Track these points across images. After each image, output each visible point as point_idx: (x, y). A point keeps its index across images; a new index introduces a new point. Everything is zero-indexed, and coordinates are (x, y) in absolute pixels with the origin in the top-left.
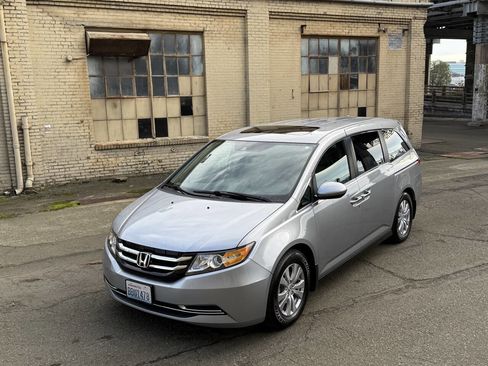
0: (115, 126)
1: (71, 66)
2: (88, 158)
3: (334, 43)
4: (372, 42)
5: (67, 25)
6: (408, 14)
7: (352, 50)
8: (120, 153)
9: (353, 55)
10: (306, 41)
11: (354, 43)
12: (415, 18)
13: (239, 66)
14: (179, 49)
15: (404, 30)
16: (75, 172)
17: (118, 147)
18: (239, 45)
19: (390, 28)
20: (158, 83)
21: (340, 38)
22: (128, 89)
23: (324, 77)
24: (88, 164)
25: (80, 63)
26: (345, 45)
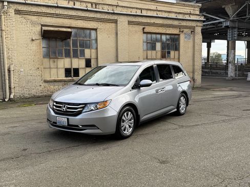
0: (54, 71)
1: (34, 43)
2: (41, 86)
3: (159, 36)
4: (176, 36)
5: (33, 23)
6: (193, 24)
7: (167, 40)
8: (56, 84)
9: (168, 42)
10: (145, 35)
11: (168, 37)
12: (197, 26)
13: (114, 45)
14: (85, 37)
15: (192, 31)
16: (33, 92)
17: (55, 81)
18: (114, 36)
19: (185, 30)
20: (75, 52)
21: (161, 34)
22: (60, 54)
23: (154, 52)
24: (40, 89)
25: (38, 41)
26: (164, 38)
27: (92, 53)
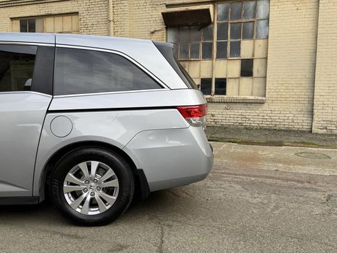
1: (154, 36)
5: (154, 5)
14: (245, 15)
20: (222, 47)
22: (195, 53)
25: (160, 33)
27: (257, 46)
